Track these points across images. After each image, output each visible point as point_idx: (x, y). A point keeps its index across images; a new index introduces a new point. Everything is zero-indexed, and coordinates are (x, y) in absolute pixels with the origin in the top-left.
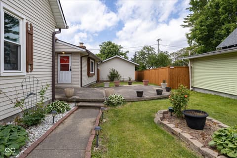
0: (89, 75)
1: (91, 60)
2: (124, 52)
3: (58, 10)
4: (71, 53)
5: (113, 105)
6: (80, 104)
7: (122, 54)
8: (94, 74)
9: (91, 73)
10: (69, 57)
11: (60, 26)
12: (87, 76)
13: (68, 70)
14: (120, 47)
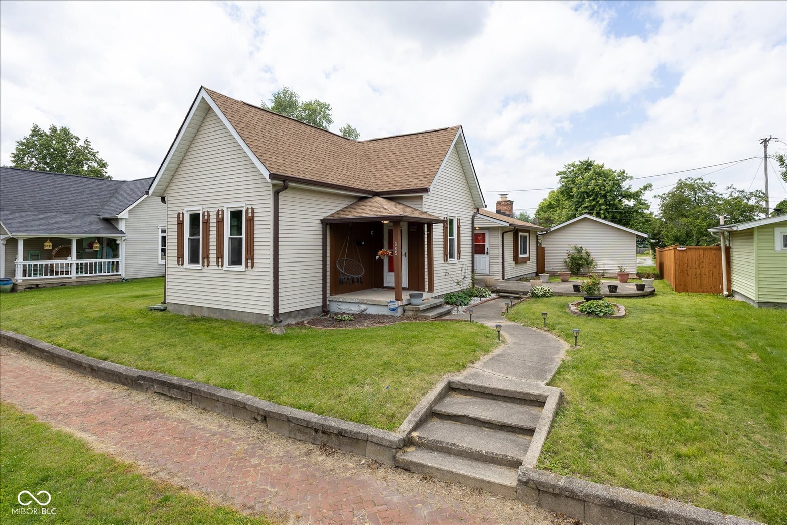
0: (516, 260)
1: (521, 234)
2: (634, 190)
3: (477, 193)
4: (488, 229)
5: (538, 297)
6: (501, 294)
7: (629, 196)
8: (528, 259)
9: (521, 256)
10: (485, 234)
11: (478, 207)
12: (514, 263)
13: (485, 254)
14: (623, 176)
